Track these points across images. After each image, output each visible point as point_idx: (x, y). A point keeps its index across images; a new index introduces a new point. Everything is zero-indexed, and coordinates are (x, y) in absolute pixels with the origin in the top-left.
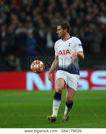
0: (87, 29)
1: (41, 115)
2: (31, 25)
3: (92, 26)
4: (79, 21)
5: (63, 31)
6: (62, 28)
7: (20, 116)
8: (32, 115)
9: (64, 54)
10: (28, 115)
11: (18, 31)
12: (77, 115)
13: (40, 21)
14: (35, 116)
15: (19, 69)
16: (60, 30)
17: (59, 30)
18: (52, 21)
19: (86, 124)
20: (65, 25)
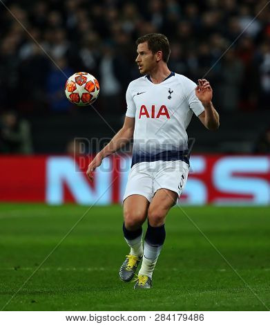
0: (204, 49)
1: (82, 269)
2: (60, 35)
3: (219, 41)
4: (184, 28)
5: (153, 58)
6: (149, 49)
7: (27, 269)
8: (59, 269)
9: (153, 117)
10: (47, 269)
11: (27, 51)
12: (175, 269)
13: (85, 25)
14: (68, 269)
15: (27, 149)
16: (146, 54)
17: (142, 53)
18: (116, 27)
19: (197, 294)
20: (159, 40)
